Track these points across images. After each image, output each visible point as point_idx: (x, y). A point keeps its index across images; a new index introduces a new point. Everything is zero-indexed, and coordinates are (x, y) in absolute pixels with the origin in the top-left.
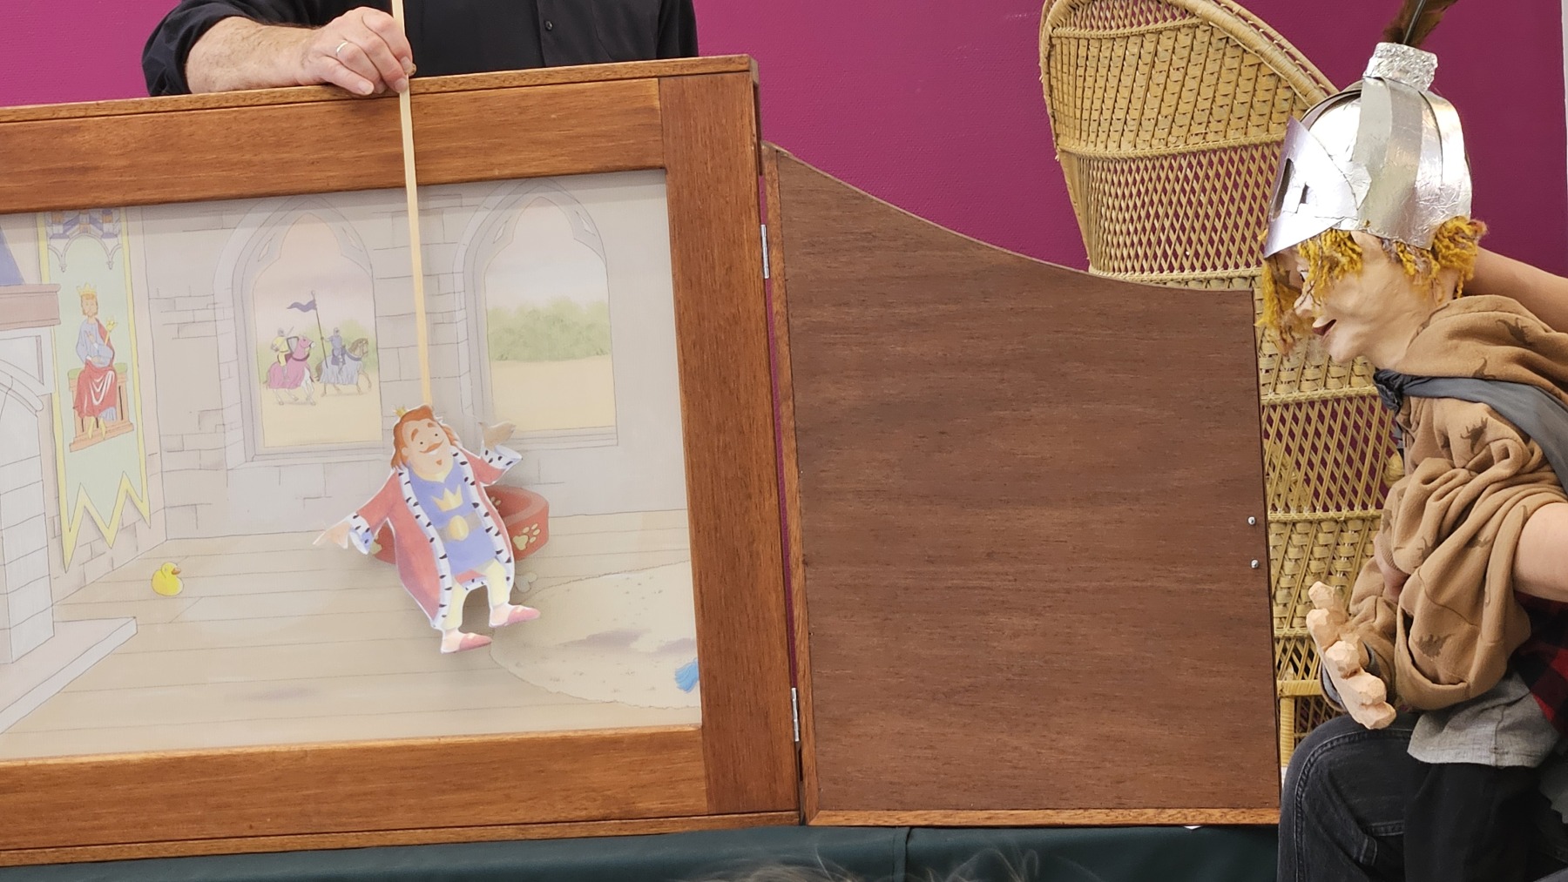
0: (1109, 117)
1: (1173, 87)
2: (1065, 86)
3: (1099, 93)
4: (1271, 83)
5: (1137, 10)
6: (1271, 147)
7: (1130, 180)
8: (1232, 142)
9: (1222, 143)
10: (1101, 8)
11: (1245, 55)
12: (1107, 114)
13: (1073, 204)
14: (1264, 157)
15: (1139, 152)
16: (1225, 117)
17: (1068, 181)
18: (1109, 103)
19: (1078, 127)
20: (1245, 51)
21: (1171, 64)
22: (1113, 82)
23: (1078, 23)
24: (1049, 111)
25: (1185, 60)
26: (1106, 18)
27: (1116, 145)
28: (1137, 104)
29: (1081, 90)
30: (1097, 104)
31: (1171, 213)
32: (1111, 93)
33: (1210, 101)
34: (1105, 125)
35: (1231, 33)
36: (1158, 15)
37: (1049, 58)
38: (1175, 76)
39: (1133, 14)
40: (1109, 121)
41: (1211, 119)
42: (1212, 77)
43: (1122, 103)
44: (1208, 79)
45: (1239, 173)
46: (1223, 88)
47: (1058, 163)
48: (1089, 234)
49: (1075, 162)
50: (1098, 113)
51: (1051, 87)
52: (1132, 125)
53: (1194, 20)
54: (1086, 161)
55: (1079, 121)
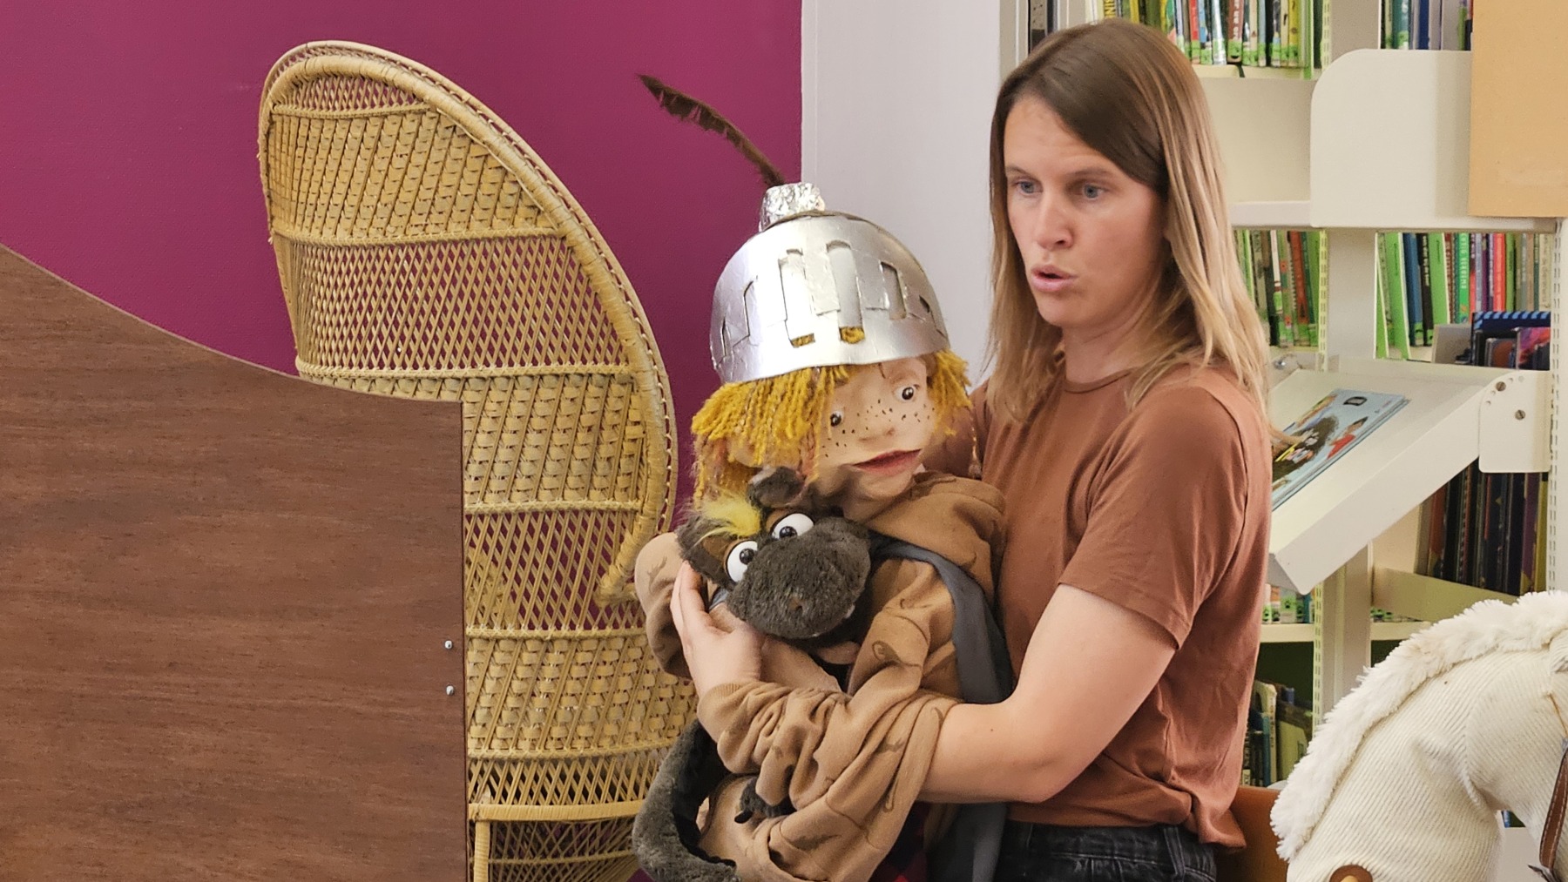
0: (326, 202)
1: (396, 175)
2: (283, 166)
3: (318, 176)
4: (497, 176)
5: (362, 93)
6: (493, 243)
7: (344, 270)
8: (452, 235)
9: (442, 235)
10: (326, 88)
11: (472, 145)
12: (324, 199)
13: (284, 290)
14: (485, 253)
15: (355, 241)
16: (447, 209)
17: (280, 266)
18: (327, 187)
19: (294, 210)
20: (472, 141)
21: (394, 150)
22: (333, 166)
23: (300, 102)
24: (265, 190)
25: (410, 147)
26: (330, 99)
27: (332, 231)
28: (356, 190)
29: (299, 171)
30: (315, 187)
31: (384, 306)
32: (330, 177)
33: (433, 191)
34: (321, 210)
35: (459, 121)
36: (384, 99)
37: (268, 135)
38: (399, 163)
39: (358, 96)
40: (326, 206)
41: (432, 210)
42: (436, 166)
43: (341, 188)
44: (432, 168)
45: (458, 268)
46: (447, 179)
47: (270, 247)
48: (298, 323)
49: (288, 246)
50: (315, 196)
51: (268, 166)
52: (350, 212)
53: (422, 106)
54: (299, 247)
55: (294, 204)
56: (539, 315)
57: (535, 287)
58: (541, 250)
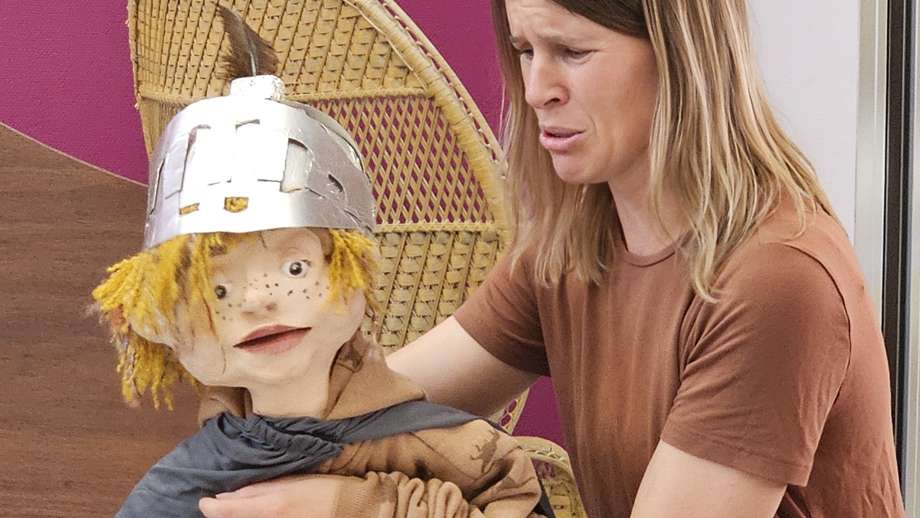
0: (197, 64)
2: (153, 32)
3: (188, 39)
4: (368, 37)
6: (363, 103)
8: (323, 95)
11: (343, 7)
12: (194, 61)
14: (355, 113)
16: (318, 69)
17: (145, 131)
18: (198, 49)
19: (163, 73)
20: (343, 3)
21: (266, 12)
24: (133, 56)
25: (281, 9)
27: (202, 92)
29: (170, 35)
30: (185, 50)
32: (201, 39)
33: (304, 52)
34: (192, 72)
37: (137, 1)
40: (196, 67)
41: (303, 71)
42: (307, 28)
44: (304, 30)
46: (318, 40)
47: (136, 113)
49: (157, 110)
50: (184, 60)
51: (137, 32)
54: (168, 108)
55: (164, 67)
56: (408, 173)
57: (404, 145)
58: (410, 110)
